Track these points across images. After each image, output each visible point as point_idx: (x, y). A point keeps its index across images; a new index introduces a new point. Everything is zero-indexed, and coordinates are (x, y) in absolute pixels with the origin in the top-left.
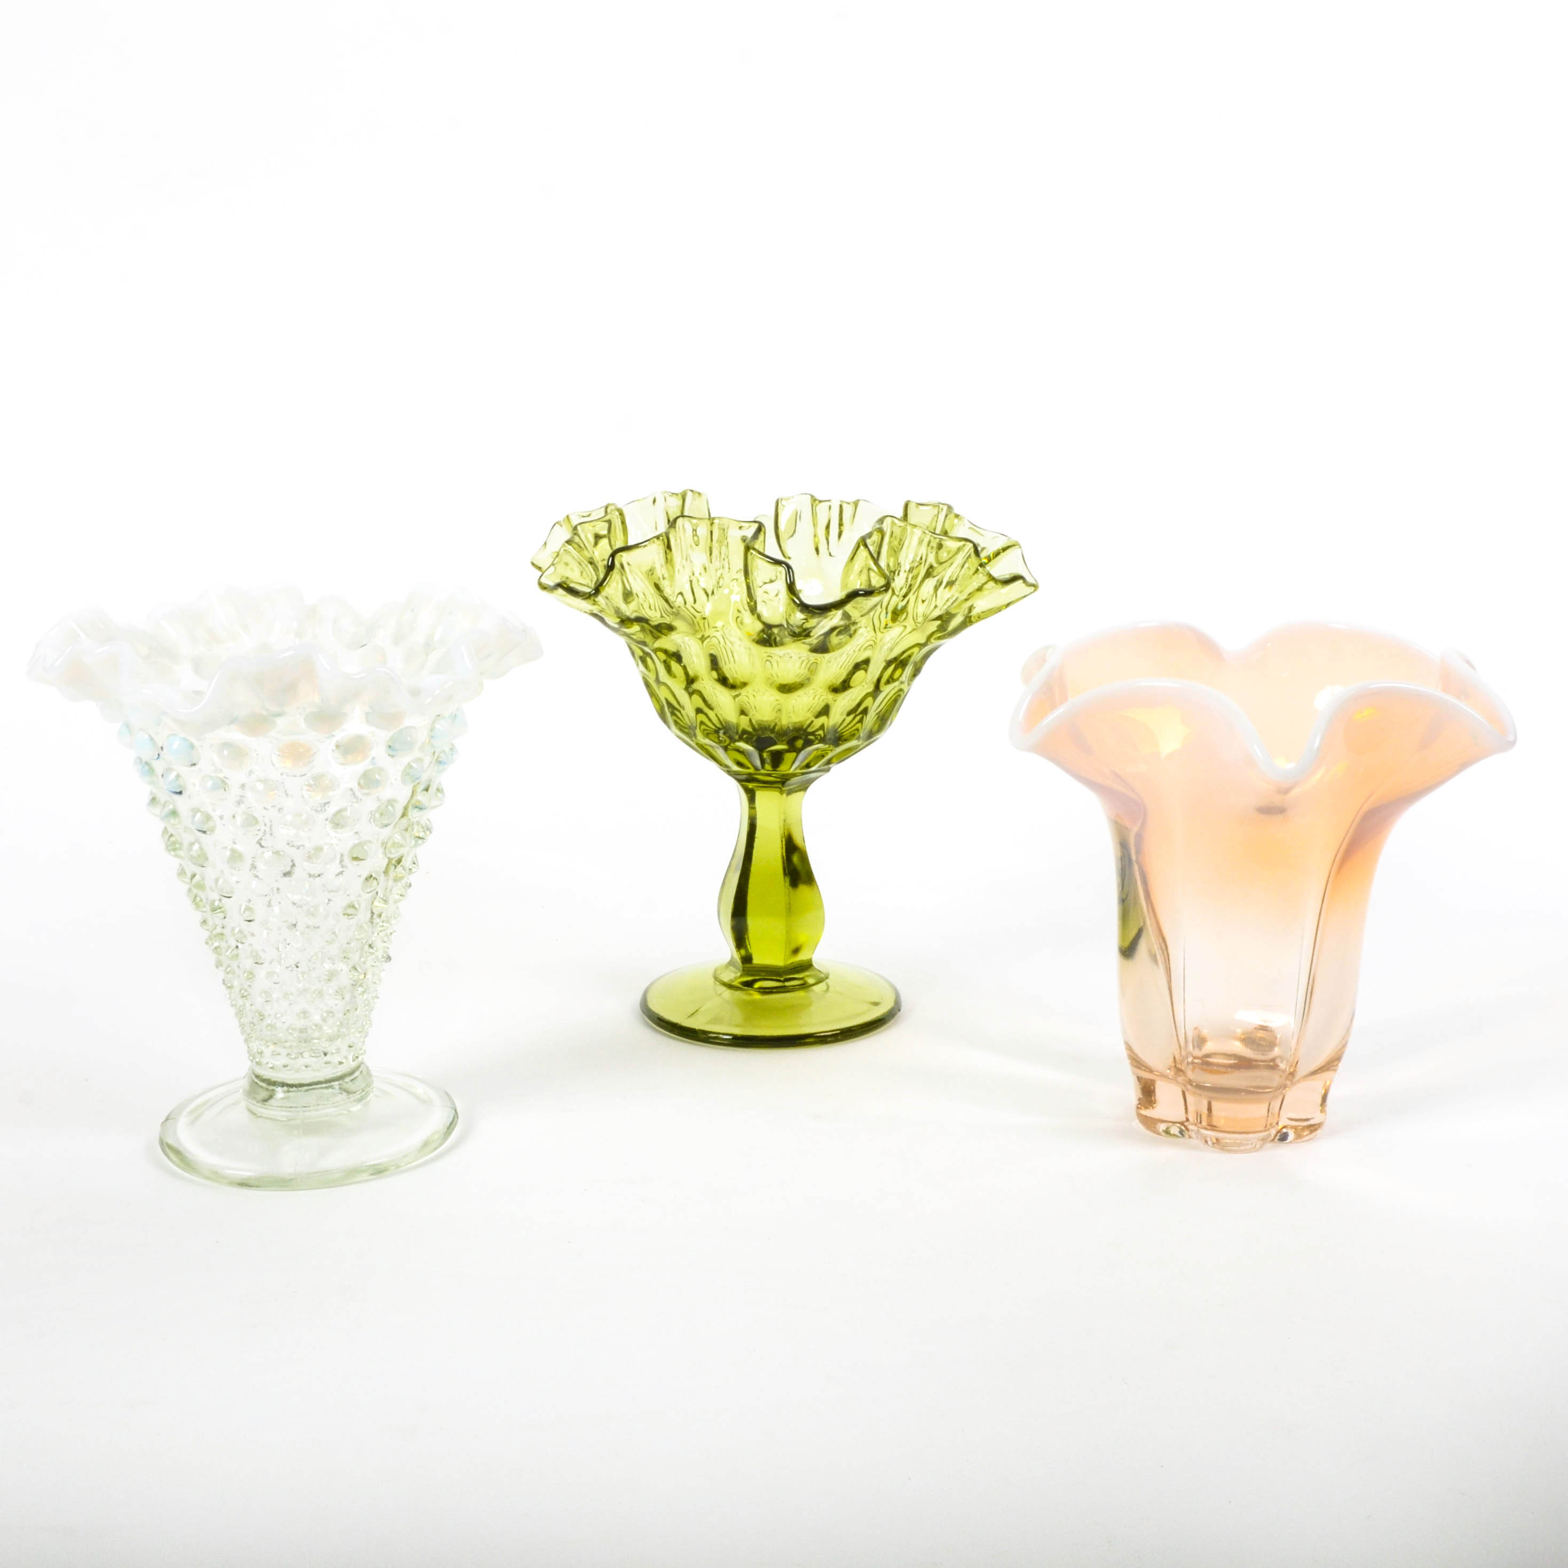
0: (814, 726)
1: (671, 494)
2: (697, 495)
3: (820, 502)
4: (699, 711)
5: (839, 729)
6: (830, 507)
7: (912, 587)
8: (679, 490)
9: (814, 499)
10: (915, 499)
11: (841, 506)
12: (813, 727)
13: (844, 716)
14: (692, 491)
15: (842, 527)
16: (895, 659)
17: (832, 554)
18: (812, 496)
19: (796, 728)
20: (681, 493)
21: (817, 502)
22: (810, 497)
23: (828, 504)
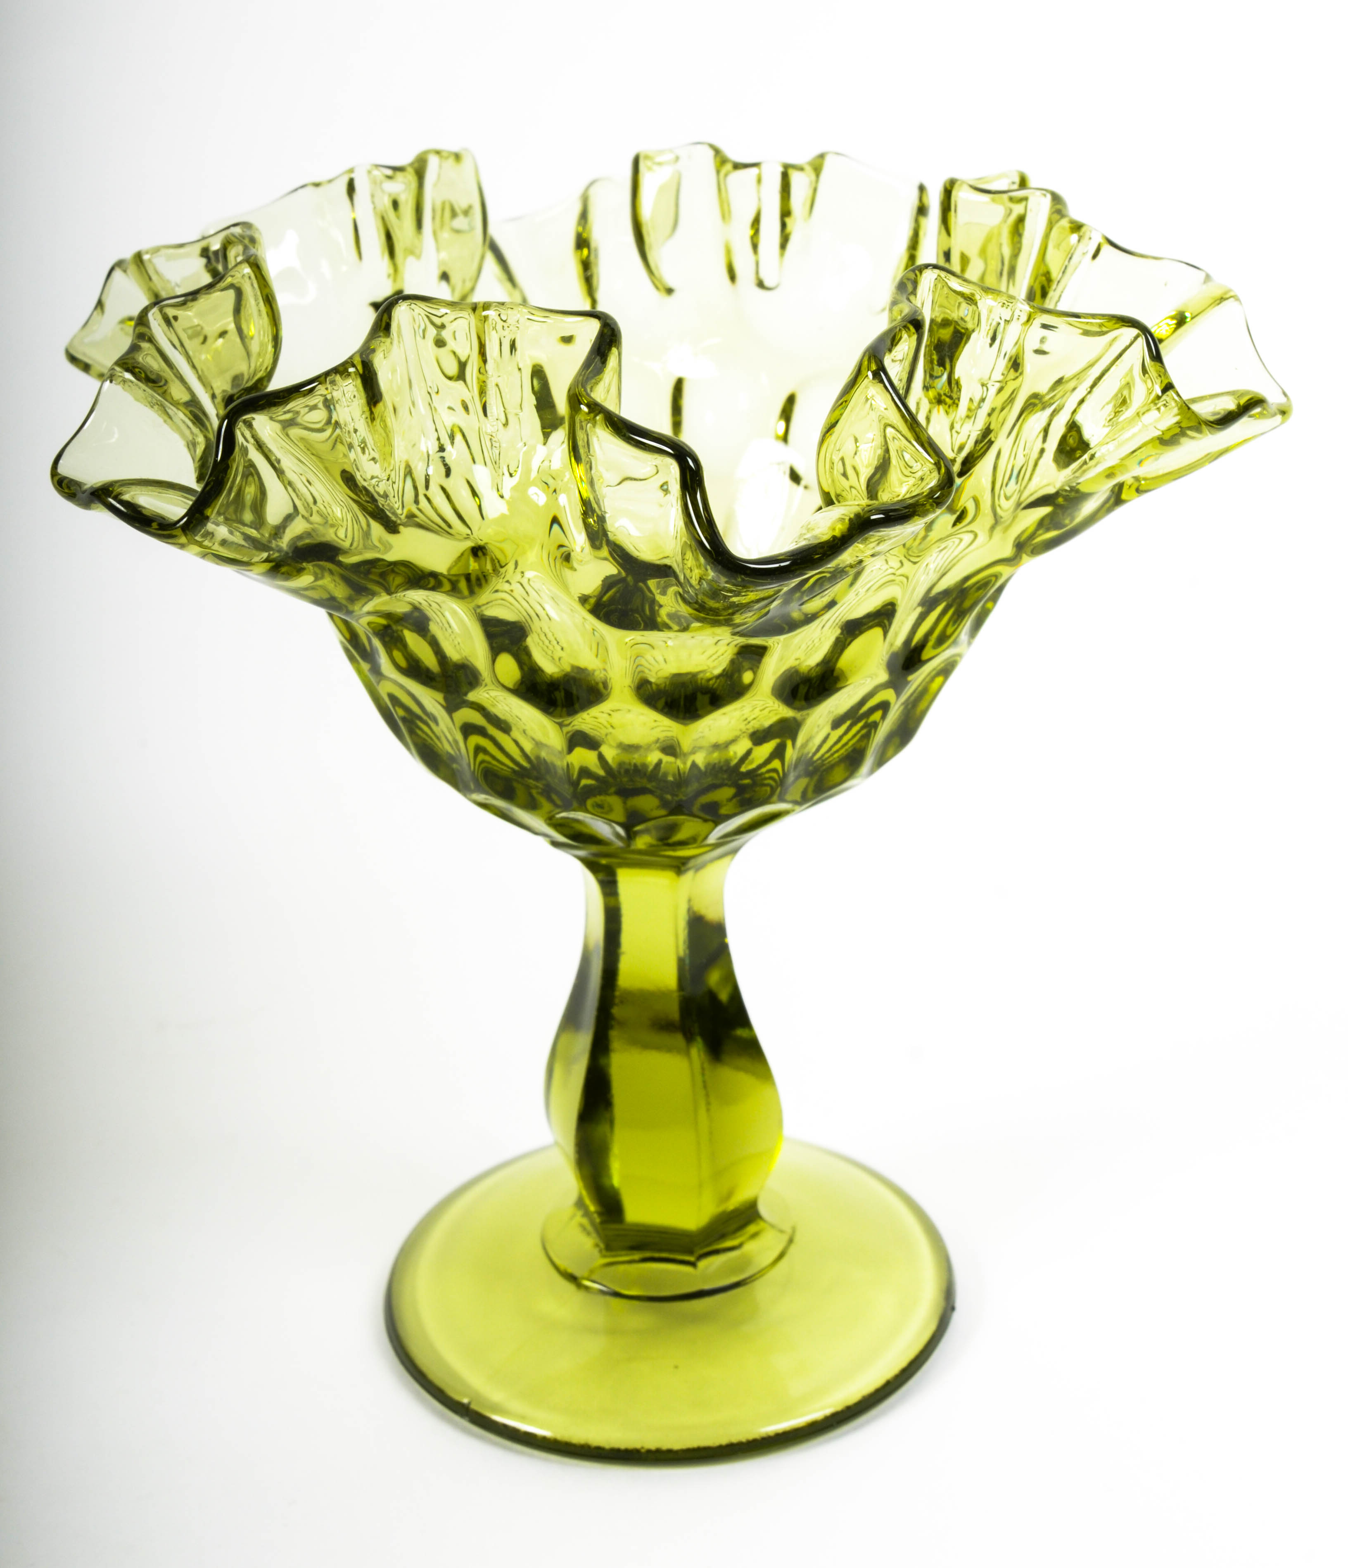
0: (753, 759)
1: (389, 172)
2: (452, 160)
3: (737, 166)
4: (468, 730)
5: (816, 758)
6: (759, 181)
7: (992, 436)
8: (405, 158)
9: (720, 158)
10: (965, 173)
11: (785, 176)
12: (752, 762)
13: (827, 729)
14: (438, 152)
15: (787, 220)
16: (946, 593)
17: (767, 283)
18: (717, 152)
19: (714, 765)
20: (411, 164)
21: (729, 167)
22: (711, 153)
23: (754, 171)
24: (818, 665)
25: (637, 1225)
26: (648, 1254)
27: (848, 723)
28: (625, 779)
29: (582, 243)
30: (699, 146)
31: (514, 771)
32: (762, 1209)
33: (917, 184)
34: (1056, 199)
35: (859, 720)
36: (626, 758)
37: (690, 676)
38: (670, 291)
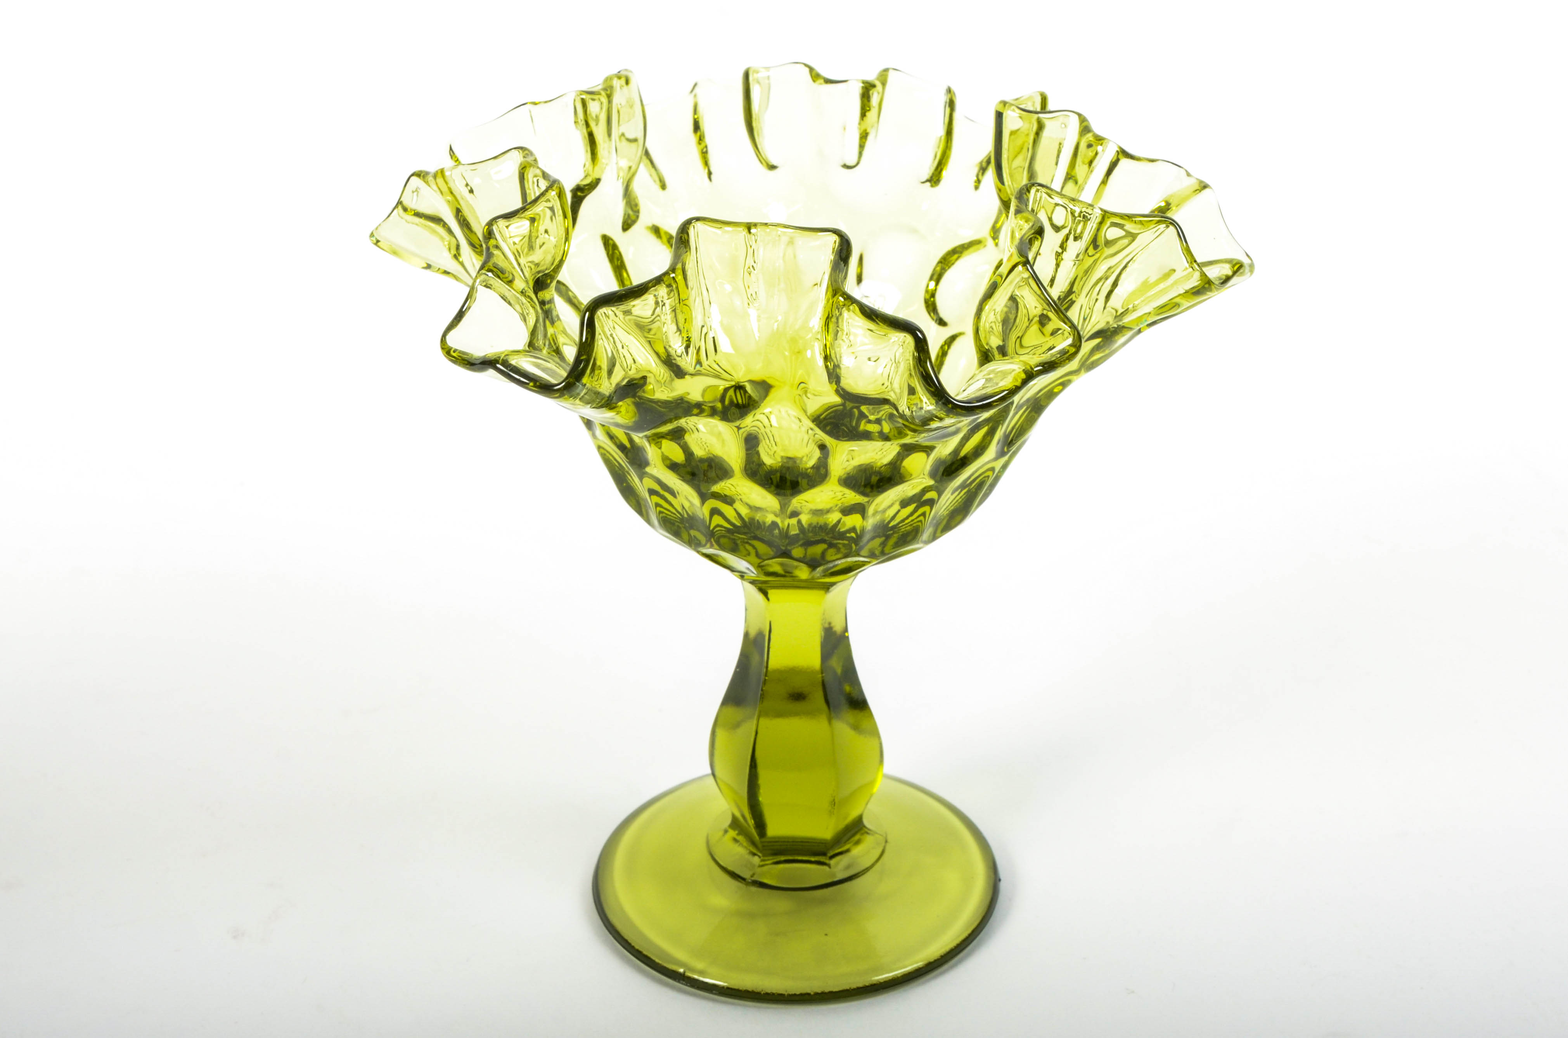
24: (950, 454)
25: (774, 838)
26: (783, 858)
27: (960, 490)
28: (811, 534)
29: (697, 127)
30: (798, 65)
31: (728, 530)
32: (866, 822)
33: (945, 88)
34: (1082, 119)
35: (965, 488)
36: (815, 520)
37: (864, 466)
38: (772, 167)
